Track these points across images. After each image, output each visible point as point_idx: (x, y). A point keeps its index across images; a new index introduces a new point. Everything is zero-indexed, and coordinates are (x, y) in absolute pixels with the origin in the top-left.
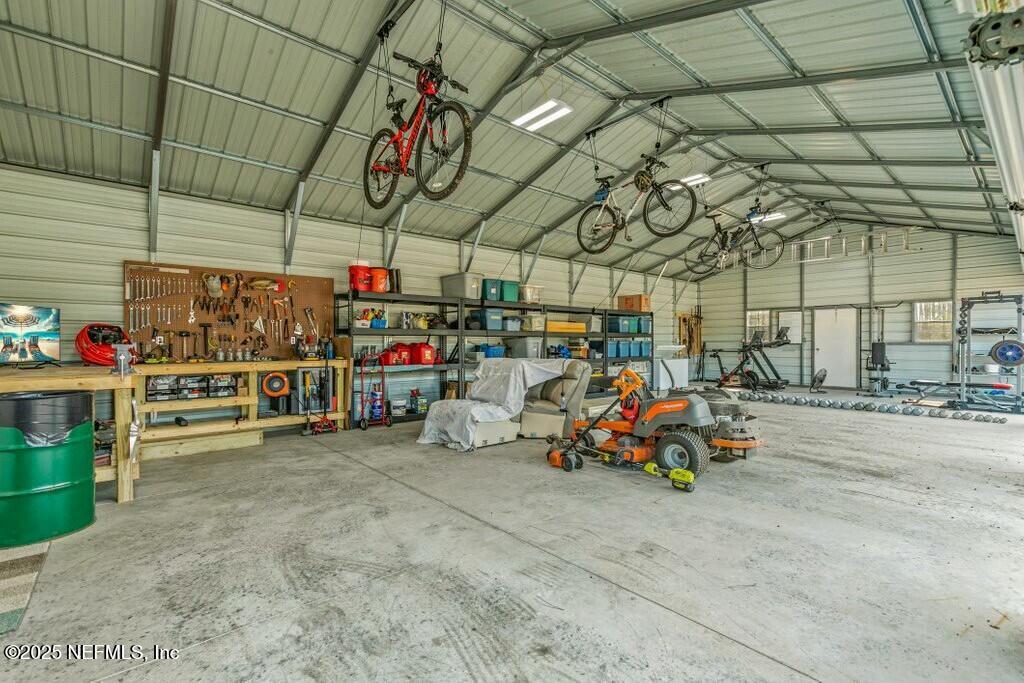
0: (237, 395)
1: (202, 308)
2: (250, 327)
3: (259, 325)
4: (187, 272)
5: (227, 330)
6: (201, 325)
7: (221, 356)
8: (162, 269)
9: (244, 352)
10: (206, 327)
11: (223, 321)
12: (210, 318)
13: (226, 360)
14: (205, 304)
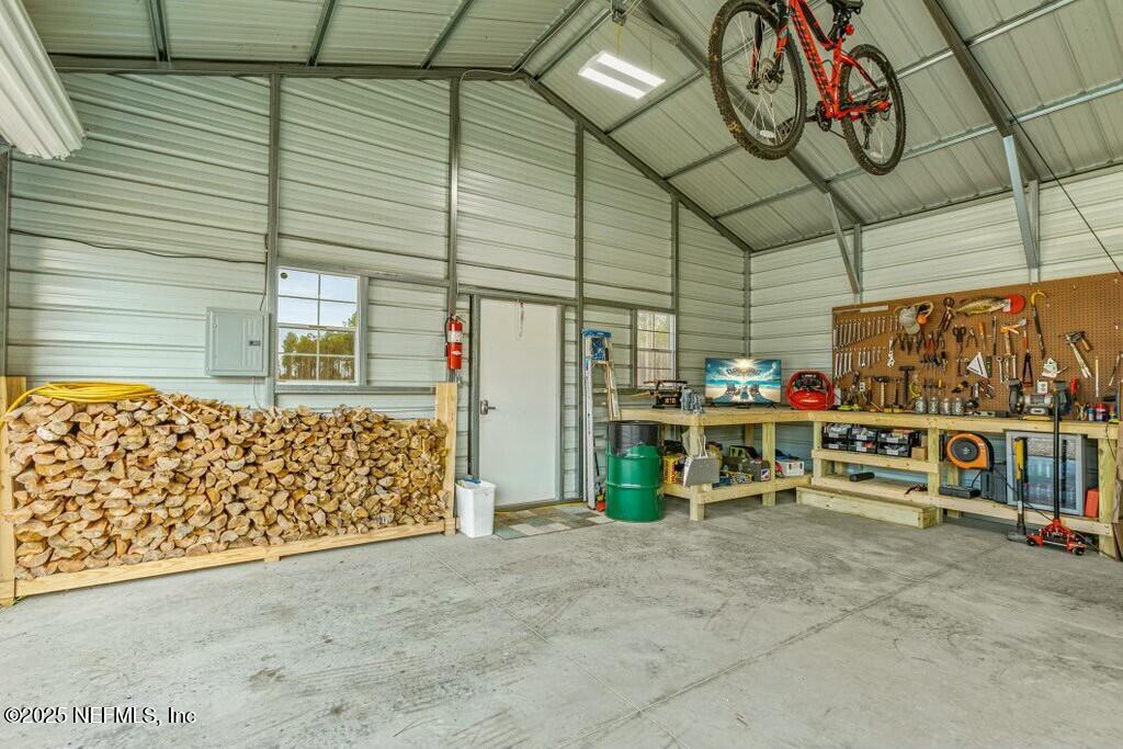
0: (910, 456)
1: (903, 348)
2: (962, 370)
3: (977, 365)
4: (885, 308)
5: (932, 373)
6: (901, 369)
7: (920, 405)
8: (862, 310)
9: (951, 402)
10: (907, 370)
11: (926, 362)
12: (913, 359)
13: (927, 412)
14: (904, 344)
